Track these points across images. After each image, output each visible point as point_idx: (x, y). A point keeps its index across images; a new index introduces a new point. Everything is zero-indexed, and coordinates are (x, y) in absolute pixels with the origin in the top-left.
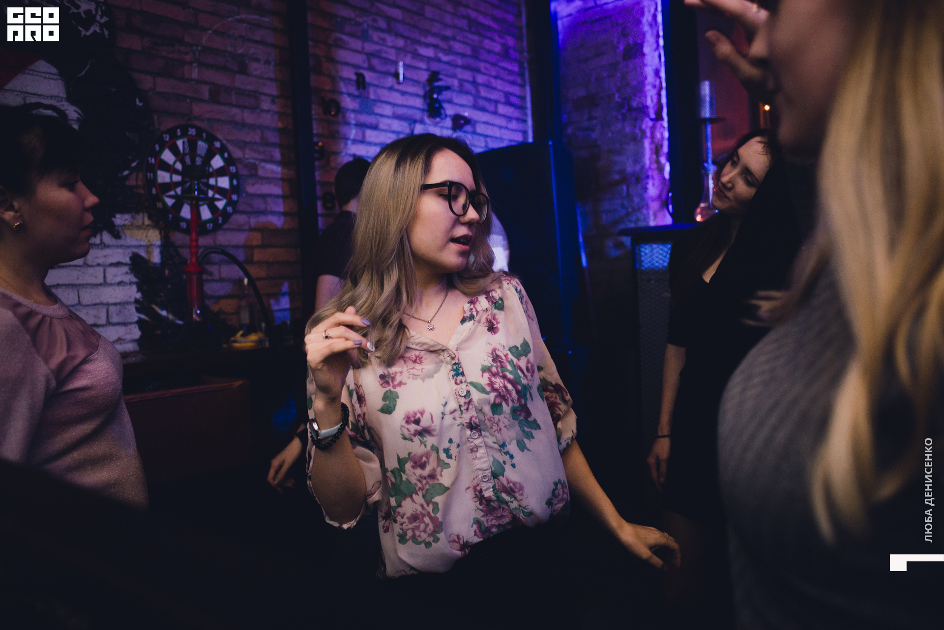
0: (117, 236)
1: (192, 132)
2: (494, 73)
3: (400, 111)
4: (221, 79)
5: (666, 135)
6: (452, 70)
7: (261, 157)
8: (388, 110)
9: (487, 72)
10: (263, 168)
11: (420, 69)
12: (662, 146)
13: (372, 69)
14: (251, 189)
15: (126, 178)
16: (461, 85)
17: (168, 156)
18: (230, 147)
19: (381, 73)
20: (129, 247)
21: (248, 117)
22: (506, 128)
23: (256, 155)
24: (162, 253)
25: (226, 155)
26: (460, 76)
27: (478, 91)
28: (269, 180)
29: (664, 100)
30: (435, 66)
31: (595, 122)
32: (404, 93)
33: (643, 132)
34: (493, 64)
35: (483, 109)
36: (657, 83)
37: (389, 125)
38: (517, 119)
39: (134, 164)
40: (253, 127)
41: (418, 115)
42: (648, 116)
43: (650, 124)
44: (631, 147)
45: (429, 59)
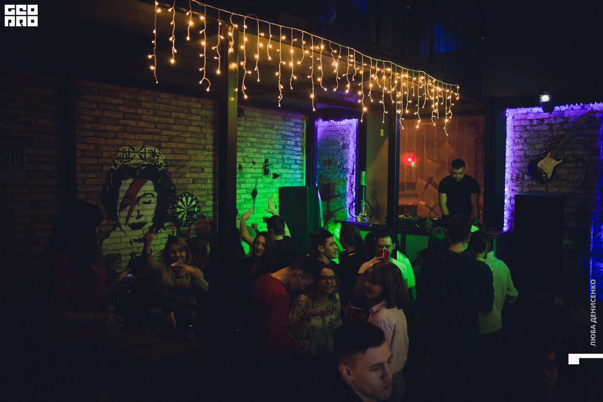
0: (165, 230)
1: (187, 194)
2: (291, 153)
3: (254, 175)
4: (196, 175)
5: (355, 181)
6: (274, 156)
7: (206, 199)
8: (249, 175)
9: (288, 153)
10: (207, 202)
11: (262, 158)
12: (353, 185)
13: (244, 162)
14: (203, 210)
15: (168, 211)
16: (277, 161)
17: (180, 203)
18: (198, 197)
19: (247, 162)
20: (167, 232)
21: (204, 187)
22: (295, 173)
23: (205, 199)
24: (177, 233)
25: (196, 200)
26: (277, 157)
27: (284, 161)
28: (208, 206)
29: (355, 168)
30: (267, 157)
31: (330, 171)
32: (255, 168)
33: (347, 178)
34: (290, 150)
35: (286, 168)
36: (353, 160)
37: (249, 181)
38: (299, 169)
39: (170, 207)
40: (205, 190)
41: (260, 175)
42: (349, 172)
43: (350, 175)
44: (342, 183)
45: (266, 154)
